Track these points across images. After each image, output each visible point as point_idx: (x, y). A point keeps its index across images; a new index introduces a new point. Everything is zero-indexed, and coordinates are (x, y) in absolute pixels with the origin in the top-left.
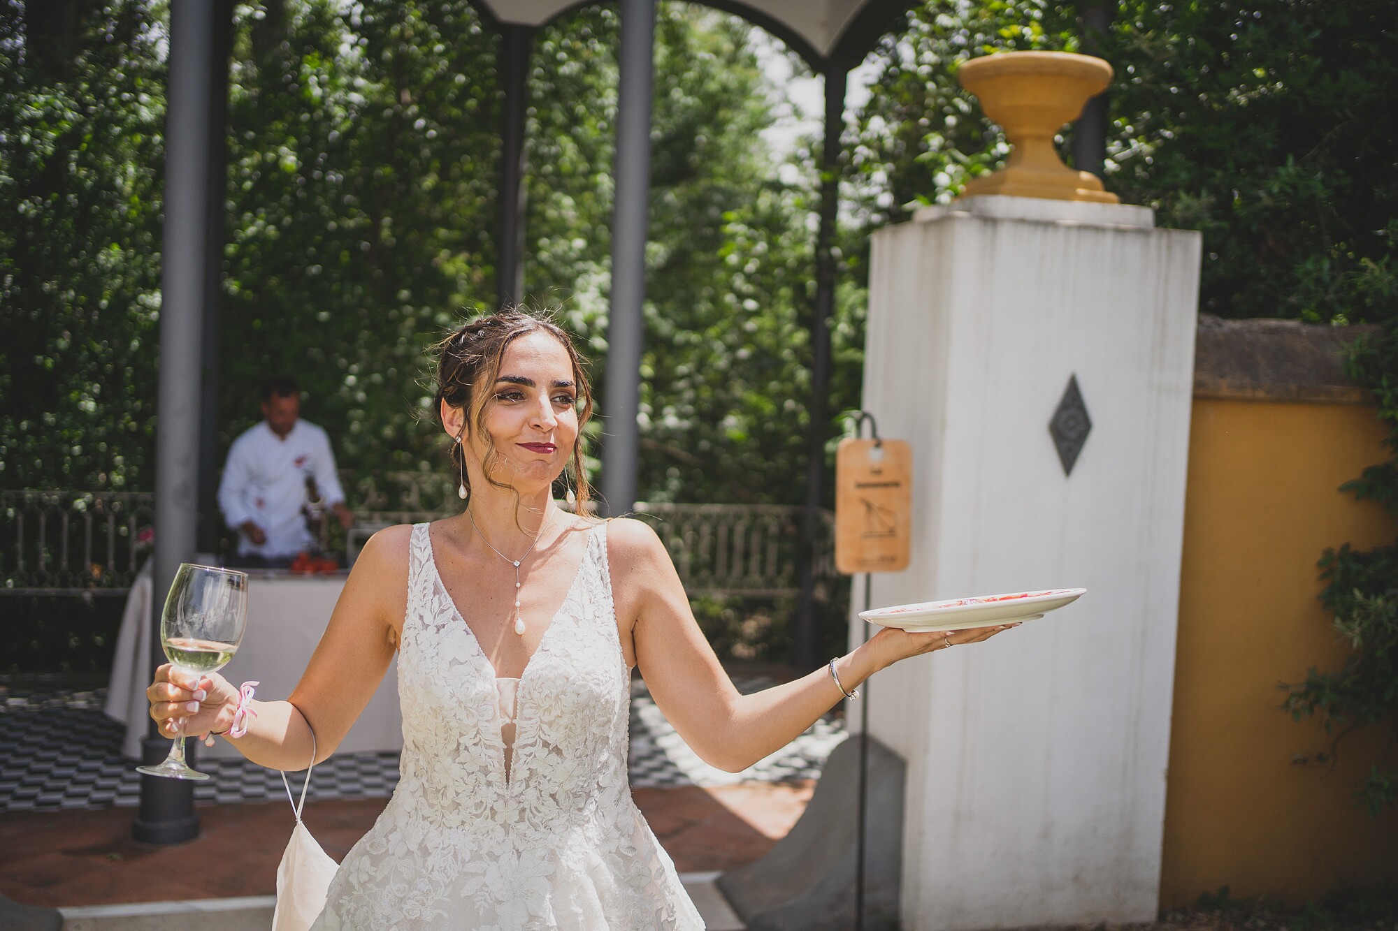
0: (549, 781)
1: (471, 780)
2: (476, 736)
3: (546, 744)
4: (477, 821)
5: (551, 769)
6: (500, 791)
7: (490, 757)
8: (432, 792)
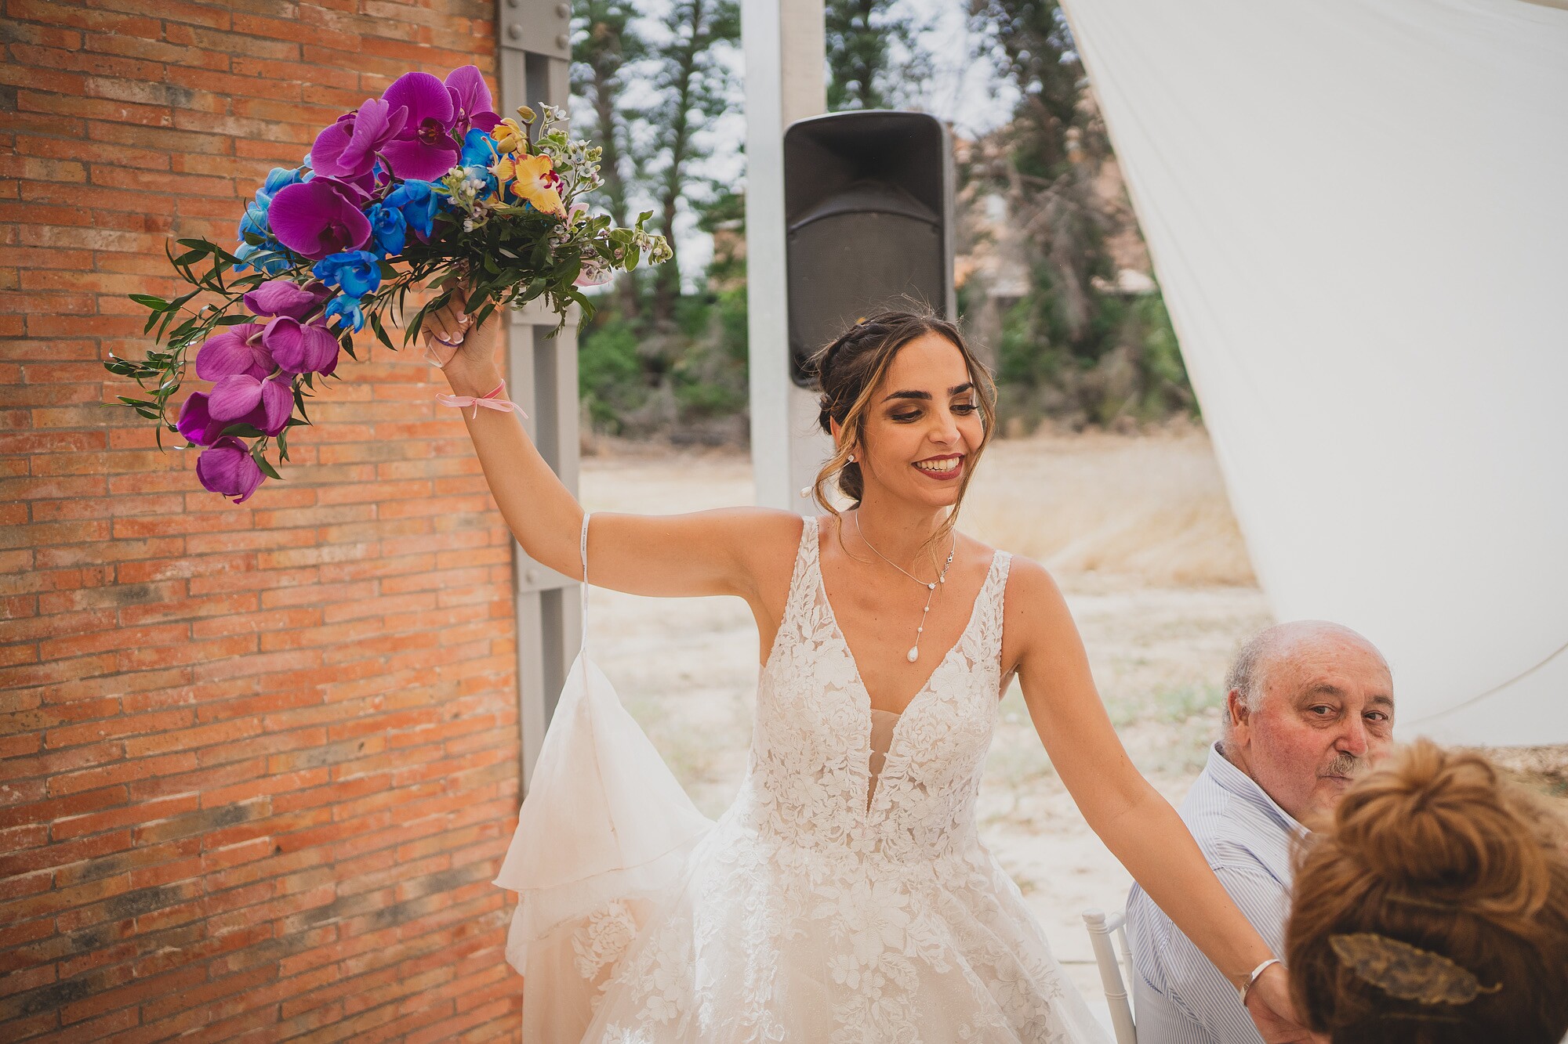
0: (909, 815)
1: (830, 803)
2: (843, 761)
3: (912, 780)
4: (832, 845)
5: (913, 804)
6: (859, 819)
7: (853, 783)
8: (788, 808)
